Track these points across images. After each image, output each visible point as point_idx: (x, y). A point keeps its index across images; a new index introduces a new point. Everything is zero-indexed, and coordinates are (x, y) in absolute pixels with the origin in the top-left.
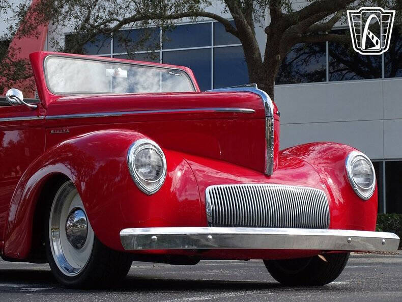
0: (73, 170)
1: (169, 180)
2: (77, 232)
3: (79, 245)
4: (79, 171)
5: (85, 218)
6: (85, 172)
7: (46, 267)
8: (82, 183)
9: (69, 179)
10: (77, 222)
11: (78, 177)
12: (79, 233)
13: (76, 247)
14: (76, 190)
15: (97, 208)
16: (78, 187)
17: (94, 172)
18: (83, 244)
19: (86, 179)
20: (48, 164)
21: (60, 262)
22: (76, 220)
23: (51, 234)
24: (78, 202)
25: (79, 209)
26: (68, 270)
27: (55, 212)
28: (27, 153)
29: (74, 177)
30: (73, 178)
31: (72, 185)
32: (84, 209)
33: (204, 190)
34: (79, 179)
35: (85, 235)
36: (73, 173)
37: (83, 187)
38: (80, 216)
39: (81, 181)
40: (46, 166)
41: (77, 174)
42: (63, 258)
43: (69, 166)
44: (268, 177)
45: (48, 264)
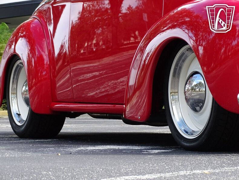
0: (191, 34)
2: (196, 95)
3: (198, 108)
4: (196, 35)
5: (203, 82)
6: (202, 36)
7: (166, 130)
8: (200, 47)
9: (187, 44)
10: (196, 86)
11: (196, 41)
12: (198, 97)
13: (195, 110)
14: (194, 54)
15: (214, 72)
16: (196, 51)
17: (211, 37)
18: (201, 108)
19: (204, 43)
20: (167, 29)
21: (180, 125)
22: (194, 83)
23: (170, 98)
24: (196, 66)
25: (197, 73)
26: (187, 132)
27: (174, 75)
28: (145, 17)
29: (192, 41)
30: (191, 43)
31: (190, 49)
32: (201, 72)
34: (196, 43)
35: (203, 99)
36: (190, 37)
37: (201, 50)
38: (199, 80)
39: (199, 45)
40: (164, 31)
41: (194, 38)
42: (183, 122)
43: (186, 31)
45: (168, 127)
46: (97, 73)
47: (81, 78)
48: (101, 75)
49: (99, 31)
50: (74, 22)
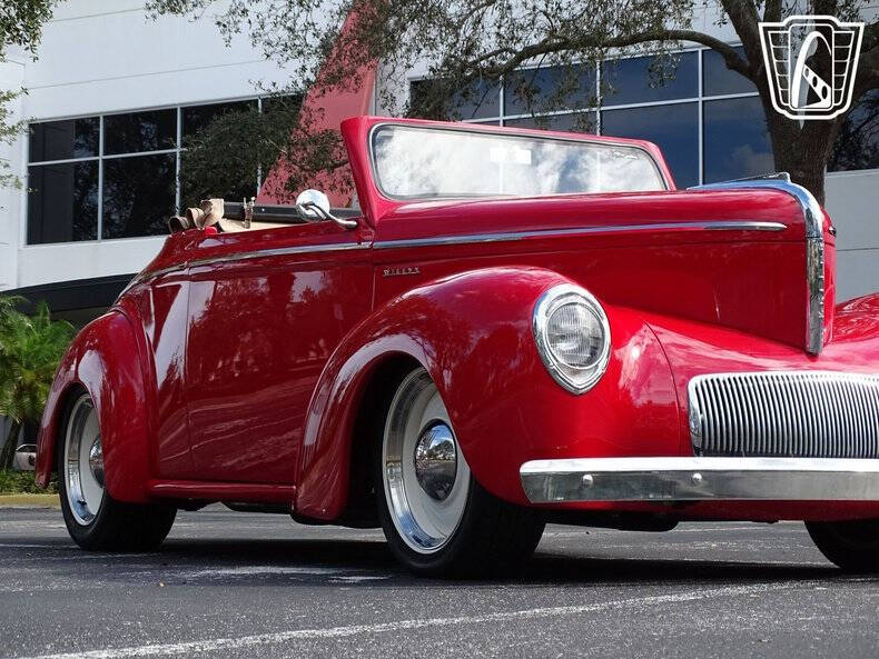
0: (427, 347)
1: (615, 366)
2: (437, 467)
3: (441, 493)
4: (439, 349)
5: (452, 441)
6: (450, 349)
7: (377, 535)
8: (445, 372)
9: (419, 365)
10: (436, 448)
11: (438, 360)
12: (441, 470)
13: (436, 497)
14: (432, 386)
15: (475, 420)
16: (439, 380)
17: (468, 352)
18: (447, 492)
19: (453, 365)
20: (381, 336)
21: (405, 526)
22: (434, 444)
23: (386, 472)
24: (438, 409)
25: (440, 422)
26: (419, 541)
27: (394, 428)
28: (339, 314)
29: (430, 360)
30: (427, 363)
31: (425, 376)
32: (447, 420)
33: (684, 384)
34: (439, 364)
35: (452, 474)
36: (427, 353)
37: (447, 378)
38: (442, 436)
39: (444, 368)
40: (374, 339)
41: (435, 355)
42: (410, 520)
43: (419, 340)
44: (813, 357)
45: (381, 529)
46: (241, 422)
47: (210, 430)
48: (250, 424)
49: (247, 338)
50: (196, 320)
